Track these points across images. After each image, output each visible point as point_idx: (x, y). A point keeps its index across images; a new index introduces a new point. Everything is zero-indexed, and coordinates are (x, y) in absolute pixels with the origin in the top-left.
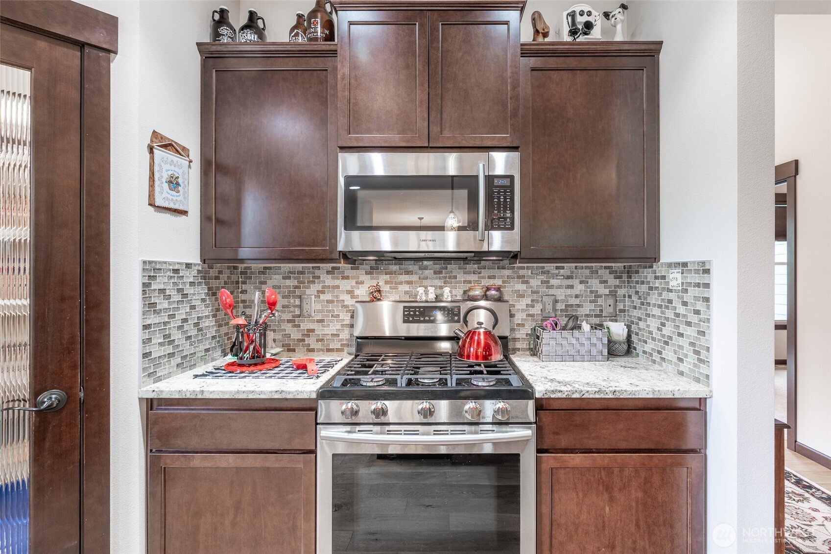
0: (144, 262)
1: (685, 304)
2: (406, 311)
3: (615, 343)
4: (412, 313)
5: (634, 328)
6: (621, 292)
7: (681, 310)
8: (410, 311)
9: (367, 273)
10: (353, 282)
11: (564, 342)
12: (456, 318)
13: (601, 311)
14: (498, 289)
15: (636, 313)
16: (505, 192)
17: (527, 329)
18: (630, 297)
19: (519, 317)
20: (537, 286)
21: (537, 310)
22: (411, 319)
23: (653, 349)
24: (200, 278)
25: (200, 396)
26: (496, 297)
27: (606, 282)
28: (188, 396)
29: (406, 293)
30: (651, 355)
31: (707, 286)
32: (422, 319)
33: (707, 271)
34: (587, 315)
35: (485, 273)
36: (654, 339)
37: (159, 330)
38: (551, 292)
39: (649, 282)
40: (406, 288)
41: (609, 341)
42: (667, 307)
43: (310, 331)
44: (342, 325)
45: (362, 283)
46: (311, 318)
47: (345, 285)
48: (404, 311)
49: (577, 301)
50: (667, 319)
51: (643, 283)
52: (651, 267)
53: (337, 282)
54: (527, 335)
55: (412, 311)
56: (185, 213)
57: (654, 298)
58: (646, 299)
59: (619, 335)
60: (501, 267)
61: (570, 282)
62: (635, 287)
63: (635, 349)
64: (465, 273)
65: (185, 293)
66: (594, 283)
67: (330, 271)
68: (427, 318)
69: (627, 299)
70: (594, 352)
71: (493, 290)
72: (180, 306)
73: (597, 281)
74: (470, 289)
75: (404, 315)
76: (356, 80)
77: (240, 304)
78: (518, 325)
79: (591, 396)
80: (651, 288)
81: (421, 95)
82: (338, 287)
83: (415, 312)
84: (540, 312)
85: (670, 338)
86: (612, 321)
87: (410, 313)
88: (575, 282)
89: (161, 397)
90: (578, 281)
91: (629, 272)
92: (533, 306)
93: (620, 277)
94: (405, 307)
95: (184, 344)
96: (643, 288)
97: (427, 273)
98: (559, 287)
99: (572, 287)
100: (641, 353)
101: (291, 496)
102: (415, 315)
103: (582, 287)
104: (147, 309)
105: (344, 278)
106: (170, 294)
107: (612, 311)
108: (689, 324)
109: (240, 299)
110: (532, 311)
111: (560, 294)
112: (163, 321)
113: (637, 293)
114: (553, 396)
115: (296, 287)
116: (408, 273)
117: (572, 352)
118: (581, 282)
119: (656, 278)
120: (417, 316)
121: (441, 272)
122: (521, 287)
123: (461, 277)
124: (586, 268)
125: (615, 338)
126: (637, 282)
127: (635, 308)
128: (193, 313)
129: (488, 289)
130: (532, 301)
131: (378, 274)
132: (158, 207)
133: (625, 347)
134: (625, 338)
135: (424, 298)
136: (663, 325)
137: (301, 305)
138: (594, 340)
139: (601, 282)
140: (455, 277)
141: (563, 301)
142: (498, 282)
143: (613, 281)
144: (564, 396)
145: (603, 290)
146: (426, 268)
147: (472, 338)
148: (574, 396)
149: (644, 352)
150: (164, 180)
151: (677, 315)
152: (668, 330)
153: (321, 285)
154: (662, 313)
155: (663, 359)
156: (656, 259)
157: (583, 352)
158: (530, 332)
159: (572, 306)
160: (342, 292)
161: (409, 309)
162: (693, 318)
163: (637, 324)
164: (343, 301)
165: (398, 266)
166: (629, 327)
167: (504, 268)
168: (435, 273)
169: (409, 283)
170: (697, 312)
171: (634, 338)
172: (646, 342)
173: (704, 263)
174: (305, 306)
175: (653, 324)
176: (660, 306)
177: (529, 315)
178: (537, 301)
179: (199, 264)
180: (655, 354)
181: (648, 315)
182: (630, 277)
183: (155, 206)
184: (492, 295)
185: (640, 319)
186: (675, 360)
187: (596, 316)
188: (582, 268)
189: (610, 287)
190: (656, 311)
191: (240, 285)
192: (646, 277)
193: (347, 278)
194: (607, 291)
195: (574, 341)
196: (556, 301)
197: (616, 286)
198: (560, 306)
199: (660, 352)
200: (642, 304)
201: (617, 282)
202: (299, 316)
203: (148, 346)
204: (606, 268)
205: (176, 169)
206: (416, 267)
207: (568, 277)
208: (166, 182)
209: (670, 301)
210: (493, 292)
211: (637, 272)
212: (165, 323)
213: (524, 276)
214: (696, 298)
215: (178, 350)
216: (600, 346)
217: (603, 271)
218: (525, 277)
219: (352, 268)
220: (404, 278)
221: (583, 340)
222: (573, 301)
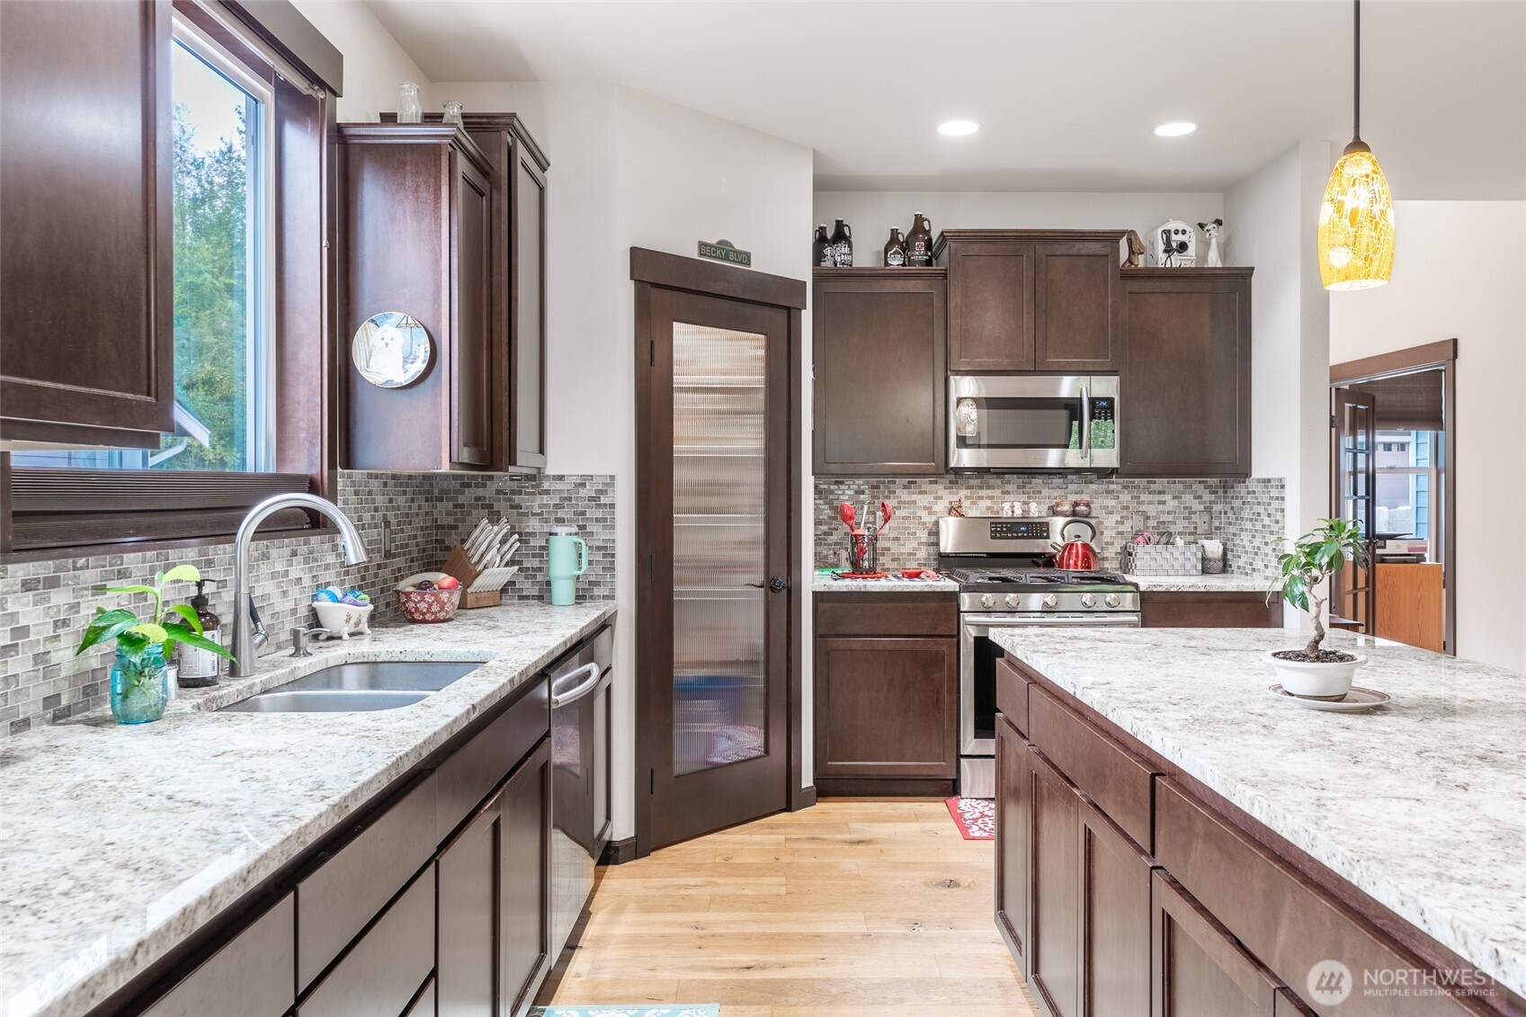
1: (1269, 515)
2: (993, 527)
3: (1210, 560)
4: (999, 529)
5: (1229, 544)
6: (1217, 508)
7: (1267, 521)
8: (996, 527)
9: (946, 488)
10: (930, 498)
11: (1158, 557)
12: (1045, 534)
13: (1196, 528)
14: (1088, 505)
15: (1232, 529)
16: (1106, 413)
17: (1117, 548)
18: (1225, 513)
19: (1108, 535)
20: (1127, 501)
21: (1126, 527)
22: (998, 535)
23: (1246, 562)
25: (863, 590)
26: (1085, 513)
27: (1201, 497)
28: (854, 589)
29: (988, 508)
30: (1244, 568)
31: (1283, 498)
32: (1010, 535)
33: (1283, 487)
34: (1180, 533)
35: (1072, 487)
36: (1246, 552)
38: (1142, 508)
39: (1242, 497)
40: (988, 503)
41: (1204, 559)
42: (1256, 520)
44: (920, 544)
45: (941, 498)
47: (922, 500)
48: (991, 527)
49: (1170, 518)
50: (1256, 531)
51: (1237, 498)
52: (1244, 482)
53: (914, 497)
54: (1116, 553)
55: (999, 527)
57: (1246, 514)
58: (1240, 514)
59: (1213, 552)
60: (1088, 482)
61: (1162, 497)
62: (1230, 503)
63: (1230, 566)
64: (1050, 488)
66: (1188, 499)
67: (906, 486)
68: (1015, 535)
69: (1223, 515)
70: (1188, 566)
71: (1082, 506)
73: (1192, 496)
74: (1058, 505)
75: (991, 531)
76: (967, 308)
78: (1107, 543)
79: (1186, 590)
80: (1244, 503)
81: (1027, 322)
82: (915, 502)
83: (1002, 528)
84: (1130, 530)
85: (1259, 548)
86: (1207, 539)
87: (997, 529)
88: (1167, 497)
89: (831, 590)
90: (1171, 496)
91: (1225, 488)
92: (1122, 523)
93: (1216, 492)
94: (991, 523)
96: (1237, 503)
97: (1008, 487)
98: (1150, 503)
99: (1164, 503)
100: (1236, 569)
101: (935, 675)
102: (1002, 531)
103: (1176, 503)
105: (921, 493)
107: (1207, 528)
108: (1272, 533)
110: (1121, 528)
111: (1152, 510)
113: (1232, 508)
114: (1155, 590)
116: (989, 487)
117: (1166, 566)
118: (1174, 498)
119: (1249, 493)
120: (1004, 532)
121: (1024, 487)
122: (1110, 503)
123: (1046, 492)
124: (1179, 482)
125: (1210, 555)
126: (1232, 498)
127: (1230, 524)
129: (1076, 504)
130: (1122, 517)
131: (957, 488)
133: (1221, 564)
134: (1220, 555)
135: (1010, 515)
136: (1254, 536)
138: (1188, 555)
139: (1196, 498)
140: (1040, 492)
141: (1154, 518)
142: (1086, 498)
143: (1207, 497)
144: (1164, 590)
145: (1197, 506)
146: (1009, 483)
147: (1070, 553)
148: (1172, 590)
149: (1239, 567)
151: (1264, 526)
152: (1257, 542)
153: (896, 500)
154: (1254, 525)
155: (1254, 570)
156: (1248, 474)
157: (1177, 566)
158: (1119, 551)
159: (1164, 523)
160: (919, 507)
161: (996, 525)
162: (1275, 528)
163: (1232, 540)
164: (920, 517)
165: (979, 480)
166: (1224, 545)
167: (1092, 483)
168: (1018, 487)
169: (991, 498)
170: (1277, 522)
171: (1230, 556)
172: (1239, 557)
173: (1281, 480)
175: (1245, 536)
176: (1251, 520)
177: (1119, 533)
178: (1127, 518)
180: (1247, 567)
181: (1242, 530)
182: (1226, 492)
184: (1081, 510)
185: (1234, 535)
186: (1263, 568)
187: (1190, 534)
188: (1175, 482)
189: (1205, 503)
190: (1248, 525)
192: (1240, 492)
193: (925, 493)
194: (1202, 507)
195: (1168, 556)
196: (1148, 518)
197: (1211, 502)
198: (1152, 523)
199: (1251, 564)
200: (1237, 519)
201: (1213, 497)
204: (1200, 482)
206: (999, 481)
207: (1161, 492)
209: (1259, 514)
210: (1083, 508)
211: (1232, 487)
213: (1113, 491)
214: (1276, 510)
216: (1194, 561)
217: (1198, 485)
219: (930, 483)
220: (985, 493)
221: (1177, 554)
222: (1164, 518)
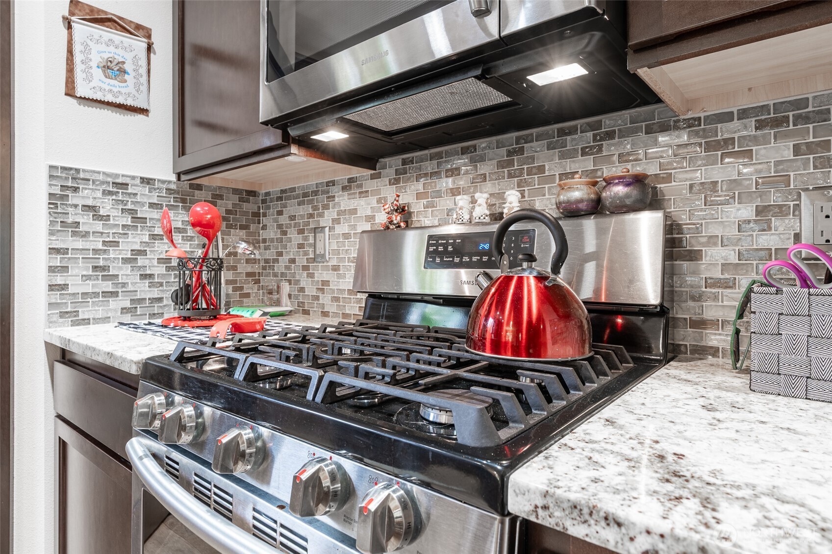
0: (51, 167)
2: (433, 245)
4: (441, 249)
8: (437, 245)
9: (391, 183)
10: (373, 202)
19: (715, 261)
20: (777, 163)
22: (438, 260)
24: (172, 199)
26: (629, 202)
32: (457, 260)
37: (83, 258)
43: (326, 283)
46: (325, 264)
47: (364, 207)
48: (429, 245)
53: (354, 204)
55: (441, 245)
56: (144, 111)
60: (655, 127)
64: (562, 156)
65: (139, 216)
67: (346, 186)
68: (465, 259)
71: (617, 184)
72: (130, 232)
74: (560, 189)
75: (428, 253)
77: (261, 245)
78: (712, 283)
82: (354, 211)
83: (446, 246)
87: (437, 248)
92: (764, 228)
94: (430, 237)
95: (137, 283)
97: (485, 168)
102: (445, 252)
104: (60, 229)
105: (363, 195)
106: (109, 214)
109: (261, 238)
110: (760, 241)
112: (92, 247)
115: (311, 216)
116: (454, 172)
120: (449, 255)
128: (156, 244)
129: (608, 184)
130: (762, 210)
132: (81, 98)
137: (315, 243)
140: (541, 169)
150: (94, 64)
153: (336, 210)
161: (437, 241)
168: (501, 165)
174: (319, 245)
178: (780, 210)
179: (170, 182)
183: (76, 97)
184: (617, 197)
191: (261, 218)
202: (314, 260)
203: (60, 276)
205: (120, 51)
208: (98, 67)
210: (620, 190)
212: (95, 251)
215: (124, 289)
218: (734, 144)
219: (373, 177)
220: (447, 183)
